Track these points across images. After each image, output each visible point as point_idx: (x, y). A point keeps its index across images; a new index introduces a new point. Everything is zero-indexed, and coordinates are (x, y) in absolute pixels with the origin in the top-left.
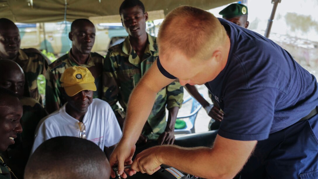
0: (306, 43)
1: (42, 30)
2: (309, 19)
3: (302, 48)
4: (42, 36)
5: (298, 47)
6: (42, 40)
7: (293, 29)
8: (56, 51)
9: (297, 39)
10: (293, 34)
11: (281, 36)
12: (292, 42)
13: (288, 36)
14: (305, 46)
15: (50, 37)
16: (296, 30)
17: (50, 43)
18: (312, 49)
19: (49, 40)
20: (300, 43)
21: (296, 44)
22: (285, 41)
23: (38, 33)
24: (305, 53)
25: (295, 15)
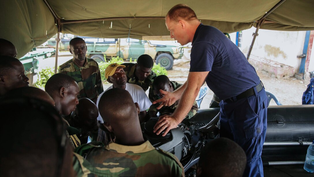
0: (276, 64)
1: (119, 45)
2: (278, 49)
3: (273, 66)
4: (118, 48)
5: (270, 66)
6: (118, 51)
7: (269, 55)
8: (125, 57)
9: (270, 61)
10: (268, 58)
11: (261, 58)
12: (268, 63)
13: (265, 58)
14: (275, 66)
15: (123, 49)
16: (271, 56)
17: (122, 53)
18: (279, 67)
19: (122, 51)
20: (272, 64)
21: (269, 64)
22: (263, 62)
23: (116, 46)
24: (274, 69)
25: (270, 46)
